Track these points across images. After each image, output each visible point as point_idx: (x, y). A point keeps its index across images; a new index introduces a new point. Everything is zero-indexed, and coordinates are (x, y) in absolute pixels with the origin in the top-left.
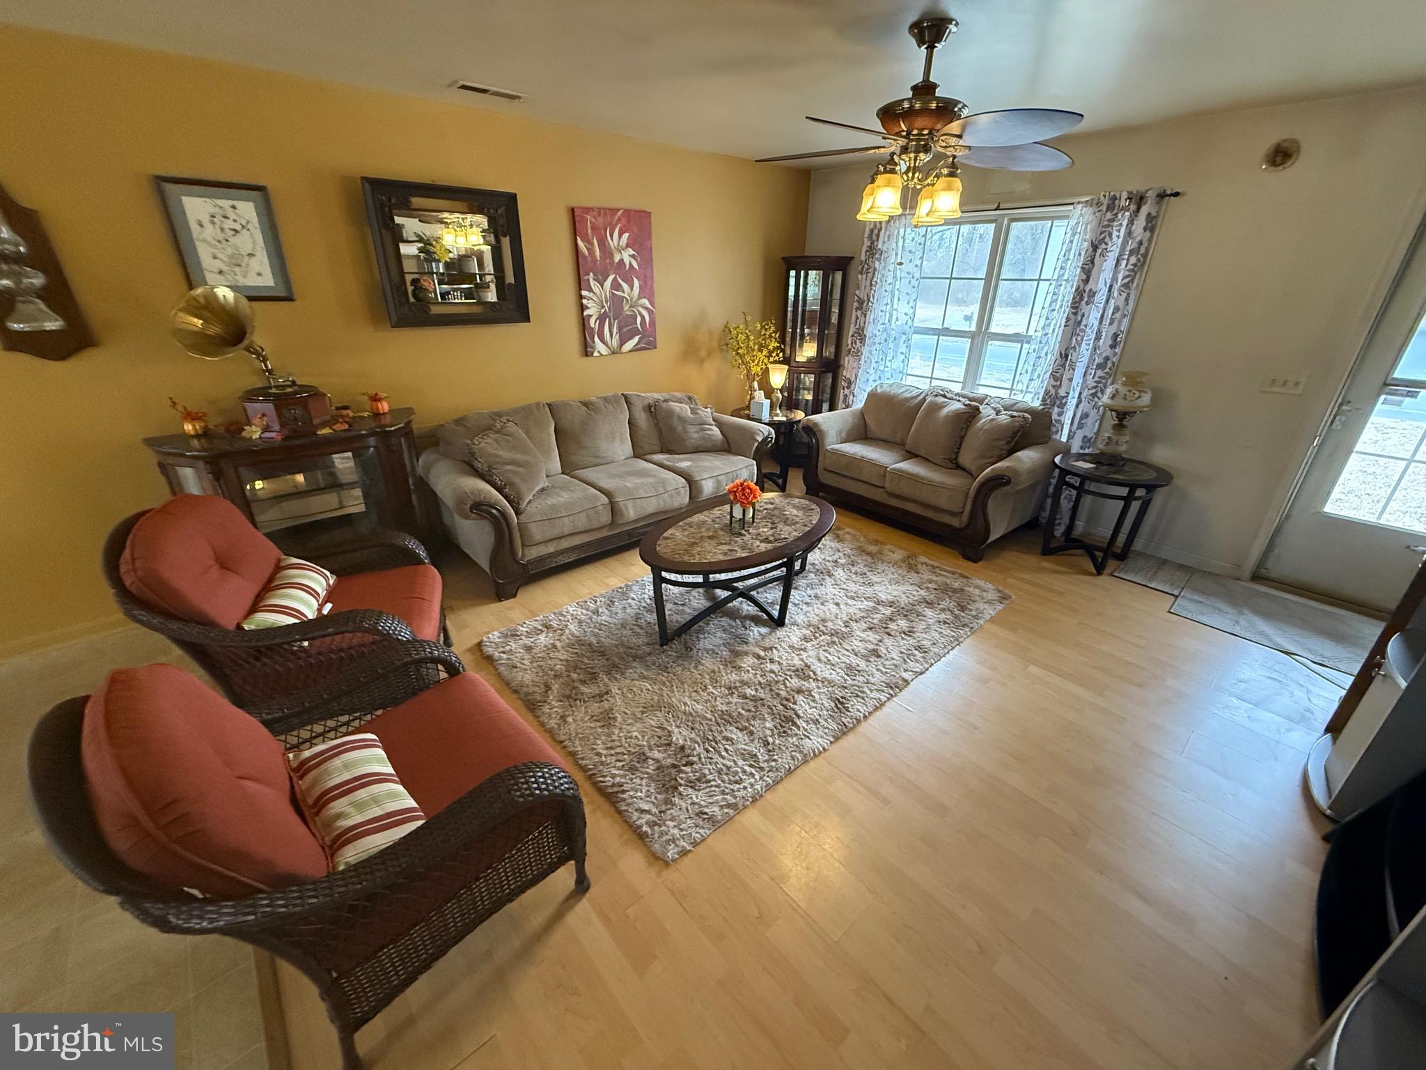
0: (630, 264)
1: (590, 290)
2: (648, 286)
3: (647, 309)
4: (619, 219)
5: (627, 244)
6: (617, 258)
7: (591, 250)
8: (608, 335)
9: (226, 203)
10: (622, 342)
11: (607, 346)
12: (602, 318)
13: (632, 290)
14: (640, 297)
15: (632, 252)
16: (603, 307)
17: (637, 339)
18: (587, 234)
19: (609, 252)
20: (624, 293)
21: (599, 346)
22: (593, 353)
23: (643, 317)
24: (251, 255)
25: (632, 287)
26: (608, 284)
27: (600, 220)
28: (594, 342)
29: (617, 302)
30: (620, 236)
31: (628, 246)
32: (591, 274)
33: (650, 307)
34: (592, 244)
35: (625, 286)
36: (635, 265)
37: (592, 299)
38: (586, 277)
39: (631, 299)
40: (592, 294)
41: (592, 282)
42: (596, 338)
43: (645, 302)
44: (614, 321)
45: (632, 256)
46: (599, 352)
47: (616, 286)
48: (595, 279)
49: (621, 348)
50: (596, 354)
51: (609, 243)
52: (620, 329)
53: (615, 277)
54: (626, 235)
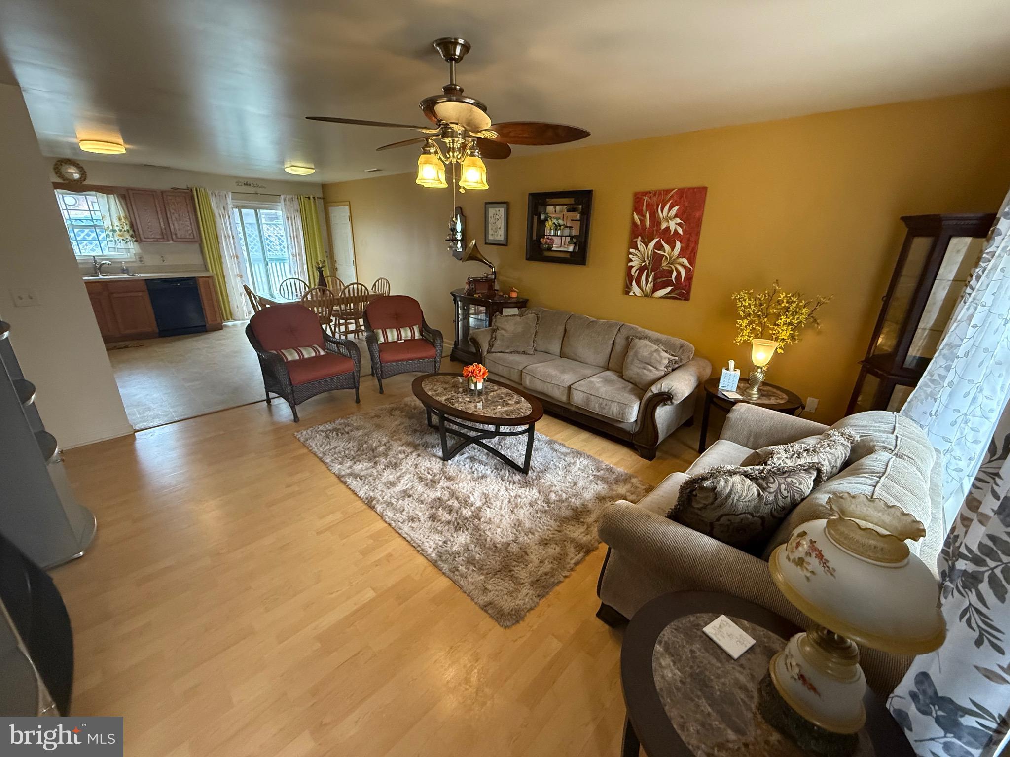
0: (676, 230)
1: (636, 248)
2: (691, 248)
3: (685, 267)
4: (672, 196)
5: (676, 214)
6: (664, 226)
7: (643, 221)
8: (644, 282)
9: (497, 209)
10: (655, 289)
11: (642, 290)
12: (641, 270)
13: (673, 250)
14: (679, 256)
15: (678, 221)
16: (644, 261)
17: (669, 289)
18: (642, 210)
19: (658, 222)
20: (665, 252)
21: (635, 289)
22: (629, 292)
23: (679, 273)
24: (500, 228)
25: (673, 248)
26: (651, 245)
27: (655, 199)
28: (632, 285)
29: (657, 259)
30: (670, 209)
31: (676, 216)
32: (640, 237)
33: (688, 265)
34: (644, 216)
35: (667, 247)
36: (680, 231)
37: (637, 255)
38: (635, 240)
39: (671, 258)
40: (637, 251)
41: (639, 243)
42: (634, 283)
43: (685, 261)
44: (651, 272)
45: (679, 224)
46: (634, 293)
47: (659, 246)
48: (641, 241)
49: (653, 293)
50: (631, 294)
51: (659, 215)
52: (655, 279)
53: (660, 240)
54: (676, 208)
